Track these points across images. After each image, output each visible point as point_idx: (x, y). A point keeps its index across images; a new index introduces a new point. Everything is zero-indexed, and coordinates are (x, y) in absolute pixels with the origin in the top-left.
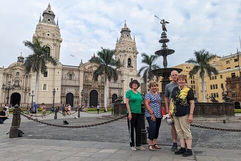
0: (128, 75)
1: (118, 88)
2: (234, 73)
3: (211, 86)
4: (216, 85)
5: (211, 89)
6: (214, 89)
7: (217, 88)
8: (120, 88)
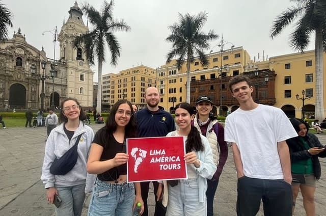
0: (77, 70)
1: (61, 85)
2: (195, 77)
3: (170, 90)
4: (175, 89)
5: (170, 92)
6: (172, 92)
7: (175, 92)
8: (64, 86)
